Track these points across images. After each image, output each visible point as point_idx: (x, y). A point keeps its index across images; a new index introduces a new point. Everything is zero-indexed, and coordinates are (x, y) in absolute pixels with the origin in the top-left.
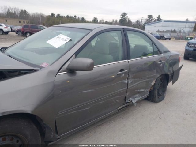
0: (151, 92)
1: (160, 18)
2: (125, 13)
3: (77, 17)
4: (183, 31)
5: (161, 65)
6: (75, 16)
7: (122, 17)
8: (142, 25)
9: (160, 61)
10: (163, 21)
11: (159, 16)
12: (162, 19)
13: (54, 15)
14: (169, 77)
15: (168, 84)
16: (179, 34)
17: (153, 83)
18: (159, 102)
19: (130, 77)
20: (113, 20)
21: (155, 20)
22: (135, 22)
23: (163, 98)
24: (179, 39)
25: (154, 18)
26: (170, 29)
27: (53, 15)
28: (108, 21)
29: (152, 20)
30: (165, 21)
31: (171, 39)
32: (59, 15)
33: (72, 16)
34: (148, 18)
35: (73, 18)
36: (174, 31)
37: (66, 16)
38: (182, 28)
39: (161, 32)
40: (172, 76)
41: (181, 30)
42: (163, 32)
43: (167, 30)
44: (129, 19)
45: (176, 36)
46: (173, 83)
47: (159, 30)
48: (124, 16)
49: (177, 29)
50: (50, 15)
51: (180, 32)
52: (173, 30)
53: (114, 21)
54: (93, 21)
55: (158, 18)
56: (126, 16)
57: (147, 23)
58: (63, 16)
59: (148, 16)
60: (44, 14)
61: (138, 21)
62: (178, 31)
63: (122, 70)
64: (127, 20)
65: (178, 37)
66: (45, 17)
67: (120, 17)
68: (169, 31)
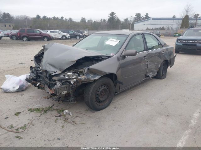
0: (158, 72)
1: (148, 16)
2: (114, 13)
3: (64, 19)
4: (171, 28)
5: (164, 54)
6: (62, 17)
7: (110, 16)
8: (131, 23)
9: (163, 52)
10: (151, 19)
11: (147, 14)
12: (150, 17)
13: (40, 17)
14: (168, 62)
15: (168, 67)
16: (168, 31)
17: (159, 66)
18: (163, 79)
19: (149, 61)
20: (101, 19)
21: (144, 18)
22: (124, 20)
23: (165, 77)
24: (168, 36)
25: (142, 16)
26: (158, 26)
27: (38, 17)
28: (96, 21)
29: (140, 18)
30: (153, 19)
31: (161, 36)
32: (45, 17)
33: (58, 17)
34: (136, 17)
35: (60, 19)
36: (163, 29)
37: (52, 18)
38: (170, 25)
39: (150, 30)
40: (170, 62)
41: (169, 27)
42: (152, 29)
43: (156, 28)
44: (117, 18)
45: (165, 33)
46: (171, 67)
47: (148, 28)
48: (113, 16)
49: (165, 26)
50: (36, 17)
51: (168, 29)
52: (162, 27)
53: (103, 20)
54: (81, 21)
55: (146, 16)
56: (114, 15)
57: (136, 21)
58: (49, 18)
59: (137, 14)
60: (29, 17)
61: (126, 20)
62: (166, 28)
63: (145, 57)
64: (116, 19)
65: (167, 34)
66: (30, 19)
67: (109, 17)
68: (158, 28)
